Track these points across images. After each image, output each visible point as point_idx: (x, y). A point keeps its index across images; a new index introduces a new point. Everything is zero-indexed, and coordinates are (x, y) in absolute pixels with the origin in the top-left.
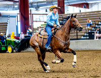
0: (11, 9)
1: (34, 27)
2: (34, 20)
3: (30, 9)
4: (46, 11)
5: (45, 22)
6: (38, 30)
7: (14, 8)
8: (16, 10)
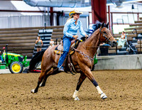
0: (80, 5)
1: (114, 33)
2: (114, 22)
3: (107, 5)
4: (133, 8)
5: (131, 25)
6: (120, 37)
7: (83, 3)
8: (87, 6)
